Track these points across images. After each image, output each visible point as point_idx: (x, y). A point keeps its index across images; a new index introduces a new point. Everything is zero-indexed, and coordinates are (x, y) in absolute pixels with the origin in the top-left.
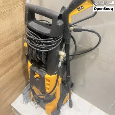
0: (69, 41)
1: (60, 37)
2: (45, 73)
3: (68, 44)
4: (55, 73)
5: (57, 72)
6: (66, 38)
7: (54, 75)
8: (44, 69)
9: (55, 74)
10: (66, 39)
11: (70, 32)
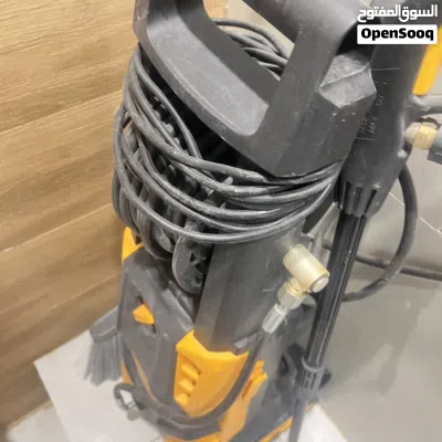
0: (375, 203)
1: (319, 181)
2: (187, 323)
3: (364, 219)
4: (240, 345)
5: (248, 345)
6: (360, 185)
7: (228, 356)
8: (185, 299)
9: (237, 352)
10: (360, 191)
11: (402, 154)
